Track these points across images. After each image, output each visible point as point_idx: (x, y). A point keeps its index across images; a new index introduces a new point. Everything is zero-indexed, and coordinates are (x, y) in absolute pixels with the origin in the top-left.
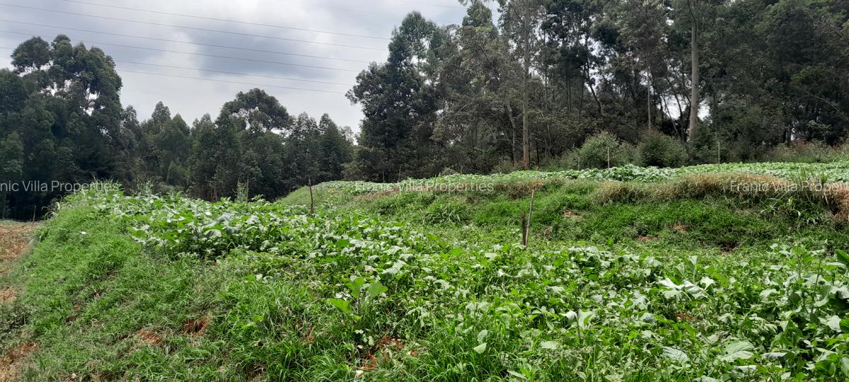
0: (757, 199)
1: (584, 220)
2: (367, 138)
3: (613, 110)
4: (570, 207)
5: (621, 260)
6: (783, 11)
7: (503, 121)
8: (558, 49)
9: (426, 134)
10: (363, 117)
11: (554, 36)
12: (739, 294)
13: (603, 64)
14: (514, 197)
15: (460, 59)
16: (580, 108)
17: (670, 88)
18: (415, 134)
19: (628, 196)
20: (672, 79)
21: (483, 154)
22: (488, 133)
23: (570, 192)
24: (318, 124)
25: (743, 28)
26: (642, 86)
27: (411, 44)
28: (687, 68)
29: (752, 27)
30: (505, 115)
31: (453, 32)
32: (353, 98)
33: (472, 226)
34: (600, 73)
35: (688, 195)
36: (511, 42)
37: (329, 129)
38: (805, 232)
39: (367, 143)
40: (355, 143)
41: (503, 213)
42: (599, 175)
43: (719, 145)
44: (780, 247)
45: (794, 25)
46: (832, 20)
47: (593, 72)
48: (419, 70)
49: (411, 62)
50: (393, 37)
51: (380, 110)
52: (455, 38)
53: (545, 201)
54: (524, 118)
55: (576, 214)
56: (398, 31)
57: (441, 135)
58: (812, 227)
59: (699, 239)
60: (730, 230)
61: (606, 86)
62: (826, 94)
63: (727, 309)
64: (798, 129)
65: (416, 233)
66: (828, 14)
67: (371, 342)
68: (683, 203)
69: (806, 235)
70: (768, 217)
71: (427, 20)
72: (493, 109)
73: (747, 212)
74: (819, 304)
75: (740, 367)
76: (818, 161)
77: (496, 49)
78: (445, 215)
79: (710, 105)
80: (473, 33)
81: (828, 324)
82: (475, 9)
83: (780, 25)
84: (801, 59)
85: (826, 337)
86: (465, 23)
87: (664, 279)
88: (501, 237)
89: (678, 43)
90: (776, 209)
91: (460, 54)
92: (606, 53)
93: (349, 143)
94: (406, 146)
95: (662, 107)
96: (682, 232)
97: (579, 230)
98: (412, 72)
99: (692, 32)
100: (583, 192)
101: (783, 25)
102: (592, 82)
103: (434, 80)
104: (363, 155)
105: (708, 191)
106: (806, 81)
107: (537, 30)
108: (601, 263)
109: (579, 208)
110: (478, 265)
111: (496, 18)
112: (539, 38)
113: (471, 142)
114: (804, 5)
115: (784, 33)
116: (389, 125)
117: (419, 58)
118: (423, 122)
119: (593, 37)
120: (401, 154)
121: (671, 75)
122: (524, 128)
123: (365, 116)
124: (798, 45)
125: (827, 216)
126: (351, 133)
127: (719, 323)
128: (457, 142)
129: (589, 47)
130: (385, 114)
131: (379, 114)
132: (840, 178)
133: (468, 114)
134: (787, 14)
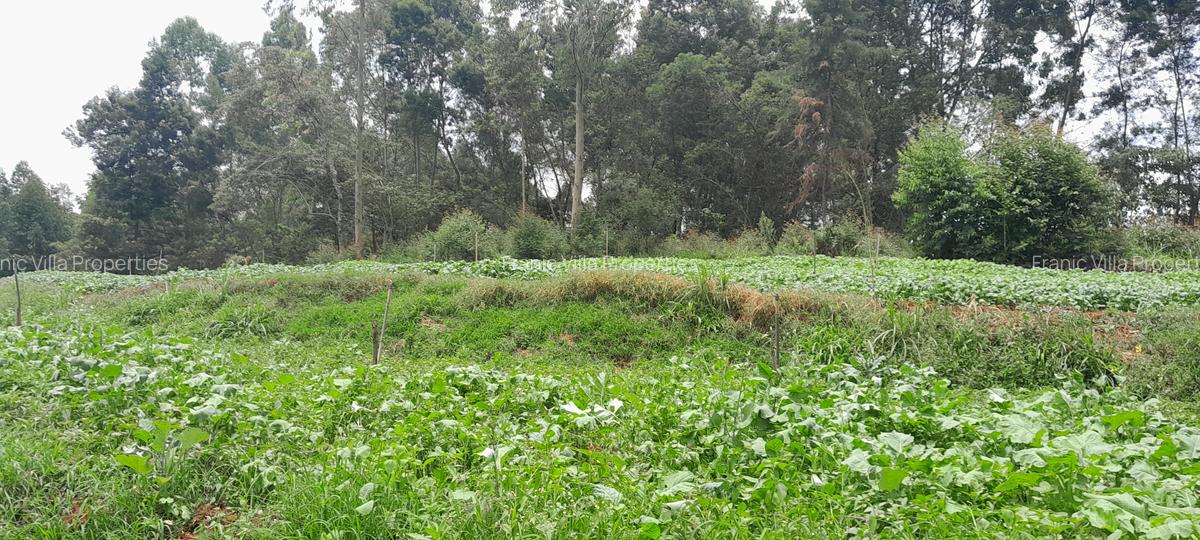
0: (654, 301)
1: (448, 329)
2: (99, 203)
3: (474, 182)
4: (430, 312)
5: (513, 381)
6: (679, 73)
7: (324, 187)
8: (402, 94)
9: (202, 201)
10: (94, 169)
11: (396, 74)
12: (655, 418)
13: (463, 120)
14: (349, 298)
15: (260, 95)
16: (432, 176)
17: (547, 159)
18: (184, 200)
19: (504, 297)
20: (548, 147)
21: (291, 233)
22: (299, 203)
23: (429, 292)
24: (8, 177)
25: (634, 90)
26: (513, 153)
27: (179, 64)
28: (567, 136)
29: (643, 90)
30: (327, 179)
31: (248, 53)
32: (76, 138)
33: (285, 341)
34: (459, 131)
35: (576, 297)
36: (334, 75)
37: (28, 187)
38: (706, 340)
39: (99, 212)
40: (77, 210)
41: (333, 321)
42: (467, 269)
43: (606, 234)
44: (679, 361)
45: (690, 92)
46: (730, 88)
47: (450, 129)
48: (193, 104)
49: (179, 91)
50: (150, 49)
51: (124, 159)
52: (252, 62)
53: (398, 305)
54: (357, 185)
55: (438, 322)
56: (159, 42)
57: (226, 203)
58: (713, 335)
59: (590, 352)
60: (625, 341)
61: (466, 149)
62: (720, 178)
63: (643, 436)
64: (690, 218)
65: (210, 352)
66: (726, 81)
67: (186, 515)
68: (571, 306)
69: (707, 345)
70: (666, 323)
71: (207, 31)
72: (308, 169)
73: (643, 318)
74: (742, 425)
75: (668, 504)
76: (713, 257)
77: (314, 83)
78: (242, 325)
79: (593, 183)
80: (278, 58)
81: (753, 447)
82: (281, 23)
83: (674, 89)
84: (696, 135)
85: (751, 463)
86: (267, 42)
87: (565, 403)
88: (338, 357)
89: (559, 102)
90: (676, 315)
91: (260, 85)
92: (467, 106)
93: (66, 209)
94: (168, 219)
95: (536, 183)
96: (571, 343)
97: (441, 343)
98: (180, 105)
99: (577, 90)
100: (447, 292)
101: (678, 90)
102: (447, 143)
103: (217, 120)
104: (91, 230)
105: (599, 292)
106: (699, 160)
107: (373, 63)
108: (487, 386)
109: (441, 314)
110: (323, 397)
111: (316, 41)
112: (376, 76)
113: (273, 216)
114: (701, 68)
115: (678, 100)
116: (139, 185)
117: (192, 85)
118: (197, 183)
119: (448, 82)
120: (158, 230)
121: (548, 142)
122: (357, 200)
123: (96, 168)
124: (691, 116)
125: (728, 322)
126: (69, 194)
127: (638, 453)
128: (250, 216)
129: (445, 95)
130: (132, 166)
131: (121, 167)
132: (741, 278)
133: (270, 174)
134: (683, 77)
